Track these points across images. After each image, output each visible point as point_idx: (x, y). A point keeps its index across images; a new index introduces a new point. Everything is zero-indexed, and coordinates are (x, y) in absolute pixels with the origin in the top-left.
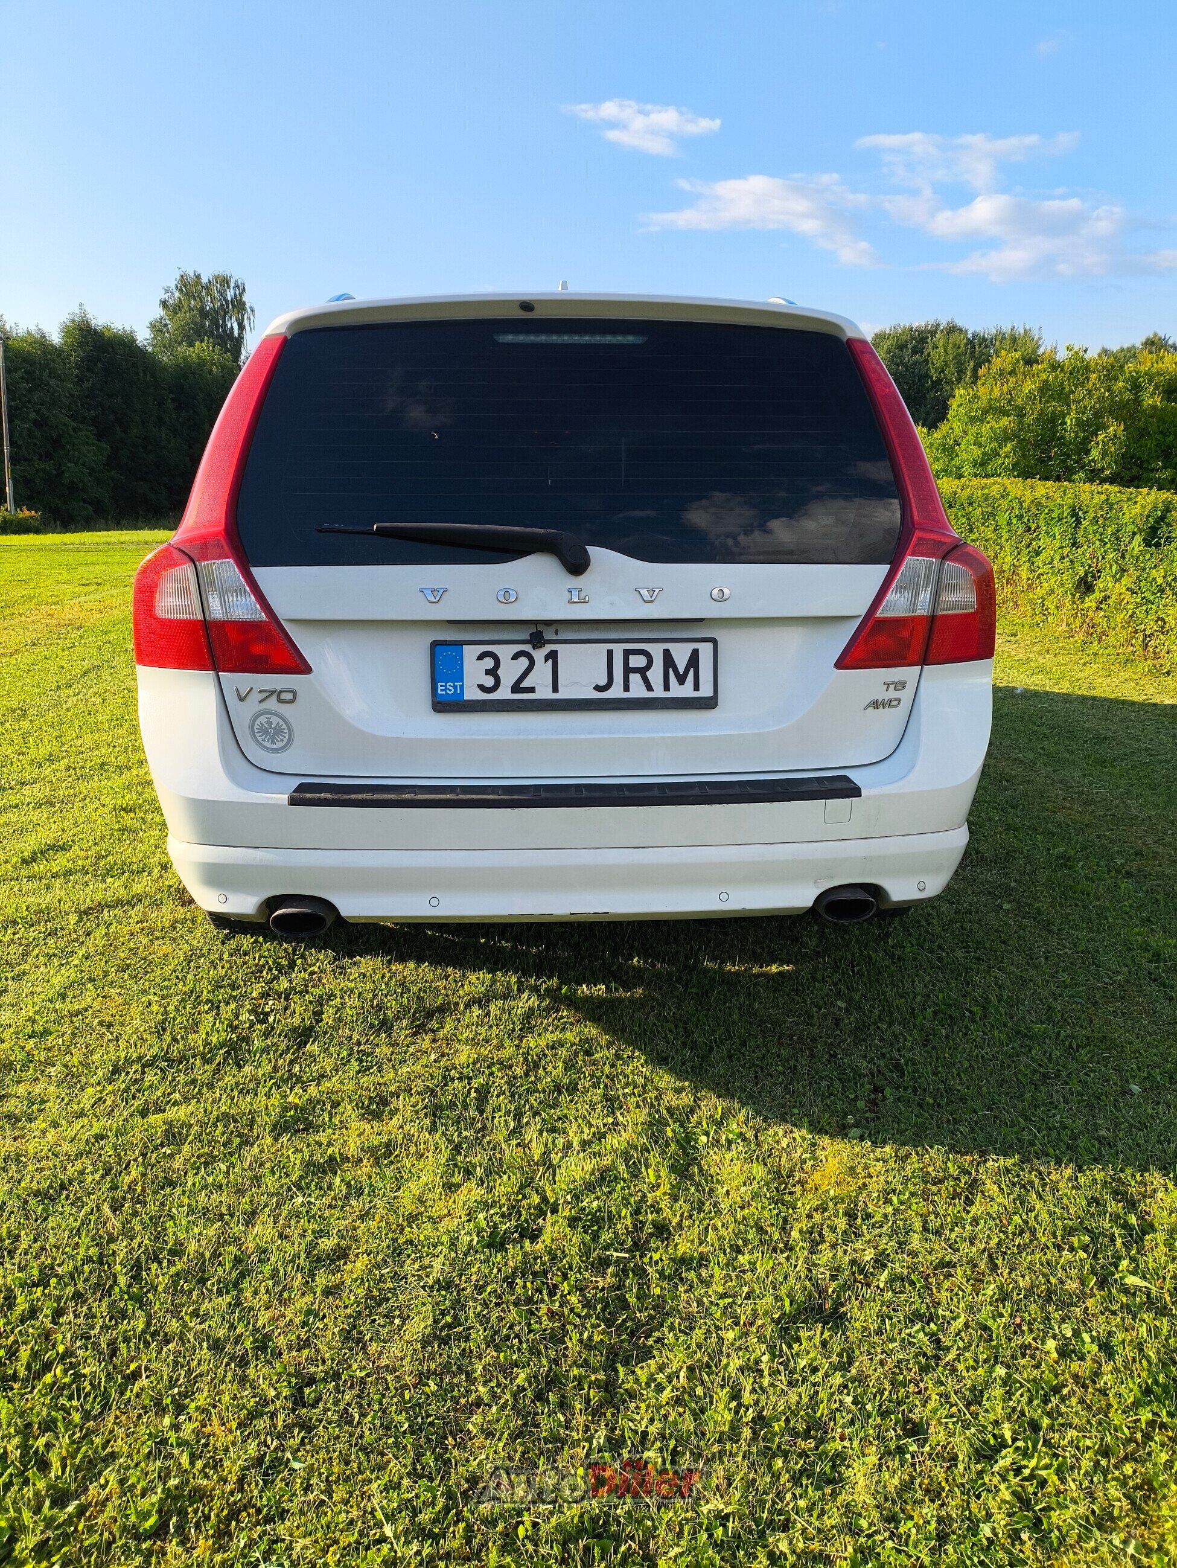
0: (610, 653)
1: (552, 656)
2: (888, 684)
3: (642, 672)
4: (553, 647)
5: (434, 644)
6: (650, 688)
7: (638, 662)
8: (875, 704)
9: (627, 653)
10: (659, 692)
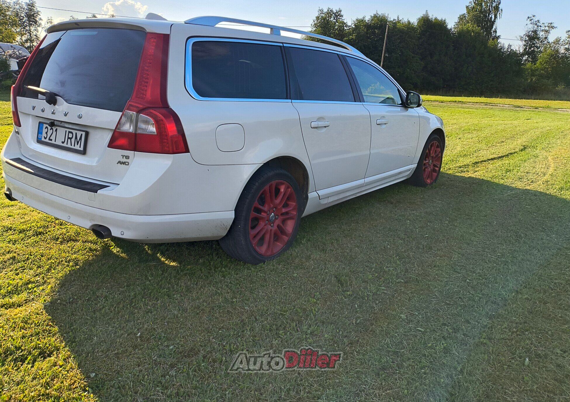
0: (66, 131)
1: (56, 130)
2: (123, 156)
3: (71, 139)
4: (57, 127)
5: (40, 123)
6: (71, 145)
7: (70, 136)
8: (120, 162)
9: (69, 132)
10: (73, 147)
